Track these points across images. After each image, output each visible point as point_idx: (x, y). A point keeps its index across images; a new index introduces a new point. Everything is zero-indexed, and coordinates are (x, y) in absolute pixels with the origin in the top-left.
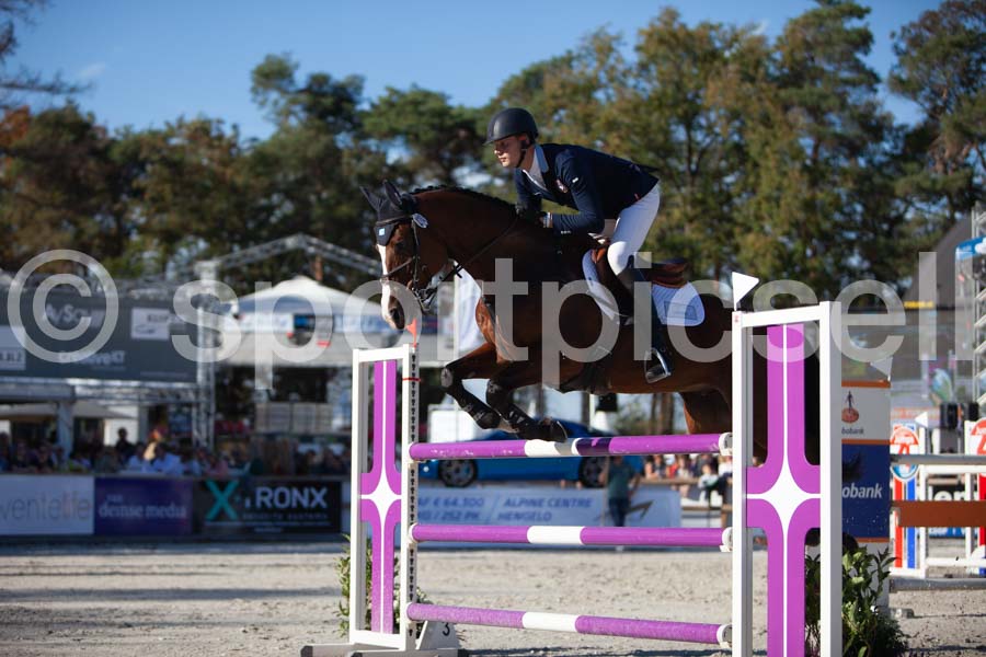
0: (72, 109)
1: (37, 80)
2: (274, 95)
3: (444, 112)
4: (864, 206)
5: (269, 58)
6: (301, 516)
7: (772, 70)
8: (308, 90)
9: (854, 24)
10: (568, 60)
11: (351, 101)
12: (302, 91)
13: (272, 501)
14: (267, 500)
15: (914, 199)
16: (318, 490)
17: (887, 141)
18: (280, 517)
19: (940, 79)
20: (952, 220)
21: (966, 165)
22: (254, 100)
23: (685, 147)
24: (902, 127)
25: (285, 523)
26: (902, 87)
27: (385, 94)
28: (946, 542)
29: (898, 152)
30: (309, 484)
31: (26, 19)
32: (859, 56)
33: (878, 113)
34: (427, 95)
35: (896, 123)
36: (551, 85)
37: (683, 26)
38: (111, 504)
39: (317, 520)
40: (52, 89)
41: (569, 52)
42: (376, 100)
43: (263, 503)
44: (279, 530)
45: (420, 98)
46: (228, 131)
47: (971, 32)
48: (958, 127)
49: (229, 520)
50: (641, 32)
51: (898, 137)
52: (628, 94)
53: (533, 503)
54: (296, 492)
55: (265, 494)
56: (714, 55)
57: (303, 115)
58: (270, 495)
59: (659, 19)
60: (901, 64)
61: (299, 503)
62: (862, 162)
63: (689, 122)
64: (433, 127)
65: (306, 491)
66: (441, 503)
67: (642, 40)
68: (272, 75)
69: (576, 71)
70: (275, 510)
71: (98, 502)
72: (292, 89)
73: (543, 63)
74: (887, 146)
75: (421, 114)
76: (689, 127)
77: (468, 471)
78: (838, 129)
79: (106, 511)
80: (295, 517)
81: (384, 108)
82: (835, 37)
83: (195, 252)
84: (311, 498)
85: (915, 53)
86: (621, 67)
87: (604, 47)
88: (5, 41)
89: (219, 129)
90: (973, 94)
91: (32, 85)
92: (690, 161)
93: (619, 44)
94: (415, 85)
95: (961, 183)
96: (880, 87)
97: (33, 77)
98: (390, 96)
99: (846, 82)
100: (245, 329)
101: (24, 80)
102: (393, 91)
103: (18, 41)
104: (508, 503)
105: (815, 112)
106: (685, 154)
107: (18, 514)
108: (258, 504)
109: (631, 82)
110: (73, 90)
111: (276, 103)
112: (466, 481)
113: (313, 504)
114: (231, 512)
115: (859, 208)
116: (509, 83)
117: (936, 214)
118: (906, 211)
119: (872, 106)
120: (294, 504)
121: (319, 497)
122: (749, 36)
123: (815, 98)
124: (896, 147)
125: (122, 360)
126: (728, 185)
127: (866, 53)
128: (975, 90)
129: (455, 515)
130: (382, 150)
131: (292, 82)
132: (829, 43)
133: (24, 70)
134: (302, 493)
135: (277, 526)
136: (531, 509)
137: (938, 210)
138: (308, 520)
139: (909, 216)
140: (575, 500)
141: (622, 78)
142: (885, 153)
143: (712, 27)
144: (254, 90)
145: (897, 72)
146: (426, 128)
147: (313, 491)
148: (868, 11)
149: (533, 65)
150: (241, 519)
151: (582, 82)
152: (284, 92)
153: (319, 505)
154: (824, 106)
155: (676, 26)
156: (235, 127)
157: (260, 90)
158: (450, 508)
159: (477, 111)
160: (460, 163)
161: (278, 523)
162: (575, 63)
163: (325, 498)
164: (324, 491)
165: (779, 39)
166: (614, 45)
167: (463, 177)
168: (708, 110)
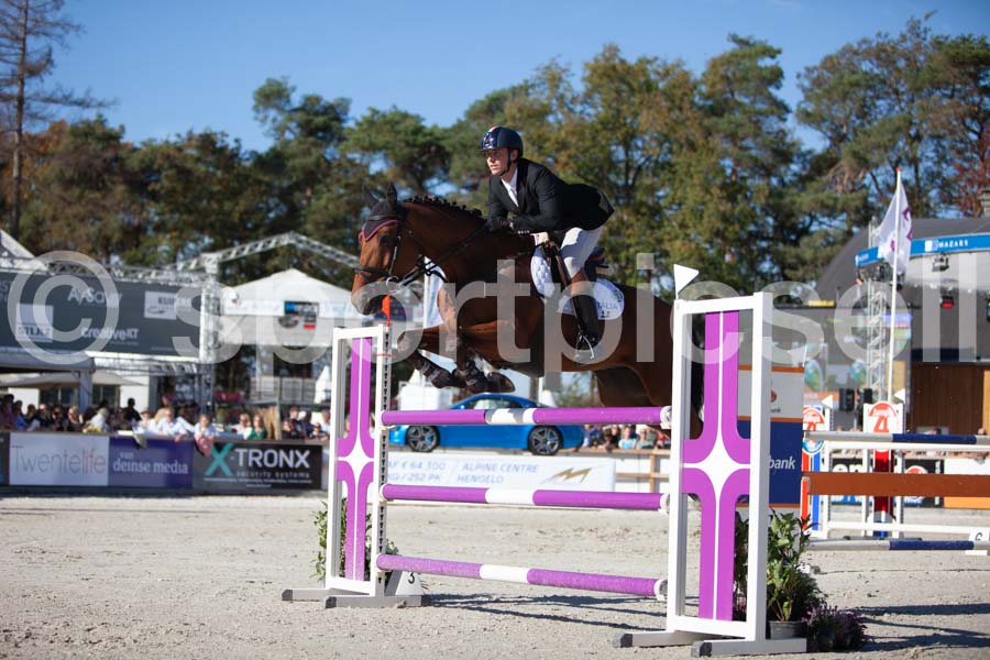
0: (101, 121)
1: (70, 95)
2: (272, 113)
3: (418, 130)
4: (775, 219)
5: (270, 82)
6: (287, 475)
7: (697, 99)
8: (302, 109)
9: (766, 62)
10: (525, 89)
11: (338, 119)
12: (295, 110)
13: (262, 461)
14: (257, 460)
15: (818, 215)
16: (302, 453)
17: (796, 163)
18: (269, 475)
19: (839, 112)
20: (849, 234)
21: (864, 186)
22: (256, 119)
23: (622, 166)
24: (810, 152)
25: (272, 481)
26: (807, 118)
27: (368, 114)
28: (842, 507)
29: (804, 173)
30: (295, 447)
31: (62, 45)
32: (772, 90)
33: (788, 140)
34: (405, 116)
35: (804, 149)
36: (510, 108)
37: (623, 62)
38: (123, 460)
39: (299, 478)
40: (82, 104)
41: (526, 81)
42: (360, 119)
43: (254, 462)
44: (269, 486)
45: (397, 118)
46: (232, 145)
47: (866, 73)
48: (855, 154)
49: (225, 476)
50: (586, 65)
51: (805, 160)
52: (576, 118)
53: (488, 467)
54: (282, 453)
55: (256, 455)
56: (649, 87)
57: (297, 131)
58: (260, 457)
59: (603, 55)
60: (808, 98)
61: (285, 463)
62: (774, 181)
63: (627, 143)
64: (408, 144)
65: (291, 453)
66: (408, 466)
67: (588, 73)
68: (271, 96)
69: (531, 98)
70: (264, 467)
71: (112, 459)
72: (288, 108)
73: (504, 91)
74: (795, 167)
75: (398, 133)
76: (627, 147)
77: (432, 438)
78: (753, 152)
79: (120, 466)
80: (282, 475)
81: (365, 126)
82: (750, 75)
83: (201, 245)
84: (296, 459)
85: (818, 91)
86: (569, 95)
87: (554, 79)
88: (44, 62)
89: (223, 141)
90: (868, 127)
91: (67, 100)
92: (627, 178)
93: (567, 76)
94: (395, 107)
95: (858, 203)
96: (790, 117)
97: (67, 93)
98: (373, 116)
99: (760, 113)
100: (242, 312)
101: (59, 95)
102: (375, 112)
103: (55, 63)
104: (466, 467)
105: (733, 137)
106: (624, 171)
107: (43, 467)
108: (250, 464)
109: (578, 108)
110: (101, 105)
111: (274, 120)
112: (430, 447)
113: (298, 465)
114: (226, 470)
115: (770, 220)
116: (473, 107)
117: (836, 228)
118: (810, 224)
119: (783, 133)
120: (281, 465)
121: (303, 459)
122: (677, 70)
123: (733, 126)
124: (804, 168)
125: (136, 336)
126: (659, 198)
127: (778, 88)
128: (869, 122)
129: (420, 476)
130: (365, 162)
131: (288, 101)
132: (745, 79)
133: (59, 87)
134: (288, 455)
135: (267, 483)
136: (486, 473)
137: (838, 224)
138: (293, 478)
139: (814, 228)
140: (523, 466)
141: (571, 106)
142: (795, 174)
143: (649, 62)
144: (256, 108)
145: (803, 106)
146: (402, 145)
147: (298, 453)
148: (779, 52)
149: (495, 92)
150: (235, 476)
151: (537, 107)
152: (280, 109)
153: (302, 466)
154: (741, 133)
155: (617, 61)
156: (237, 141)
157: (261, 108)
158: (417, 471)
159: (446, 130)
160: (431, 175)
161: (266, 480)
162: (531, 91)
163: (308, 459)
164: (307, 453)
165: (704, 75)
166: (564, 76)
167: (433, 186)
168: (644, 133)
